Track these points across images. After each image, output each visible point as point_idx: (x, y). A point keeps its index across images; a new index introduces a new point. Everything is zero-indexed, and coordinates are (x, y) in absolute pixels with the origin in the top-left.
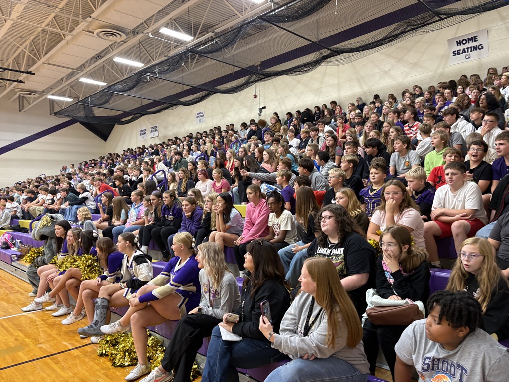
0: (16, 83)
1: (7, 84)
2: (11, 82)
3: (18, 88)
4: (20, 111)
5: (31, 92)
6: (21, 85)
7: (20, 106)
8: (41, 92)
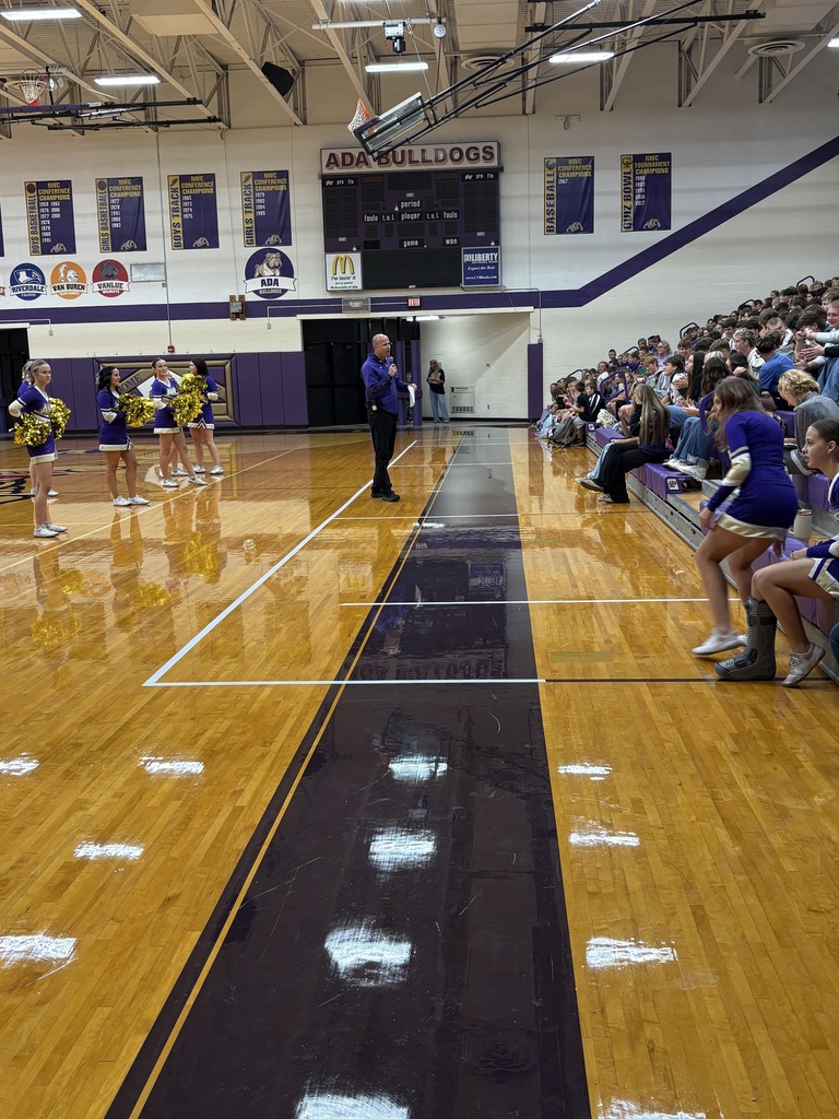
0: (743, 23)
1: (726, 30)
2: (735, 21)
3: (752, 36)
4: (761, 102)
5: (783, 38)
6: (759, 26)
7: (761, 86)
8: (811, 32)
